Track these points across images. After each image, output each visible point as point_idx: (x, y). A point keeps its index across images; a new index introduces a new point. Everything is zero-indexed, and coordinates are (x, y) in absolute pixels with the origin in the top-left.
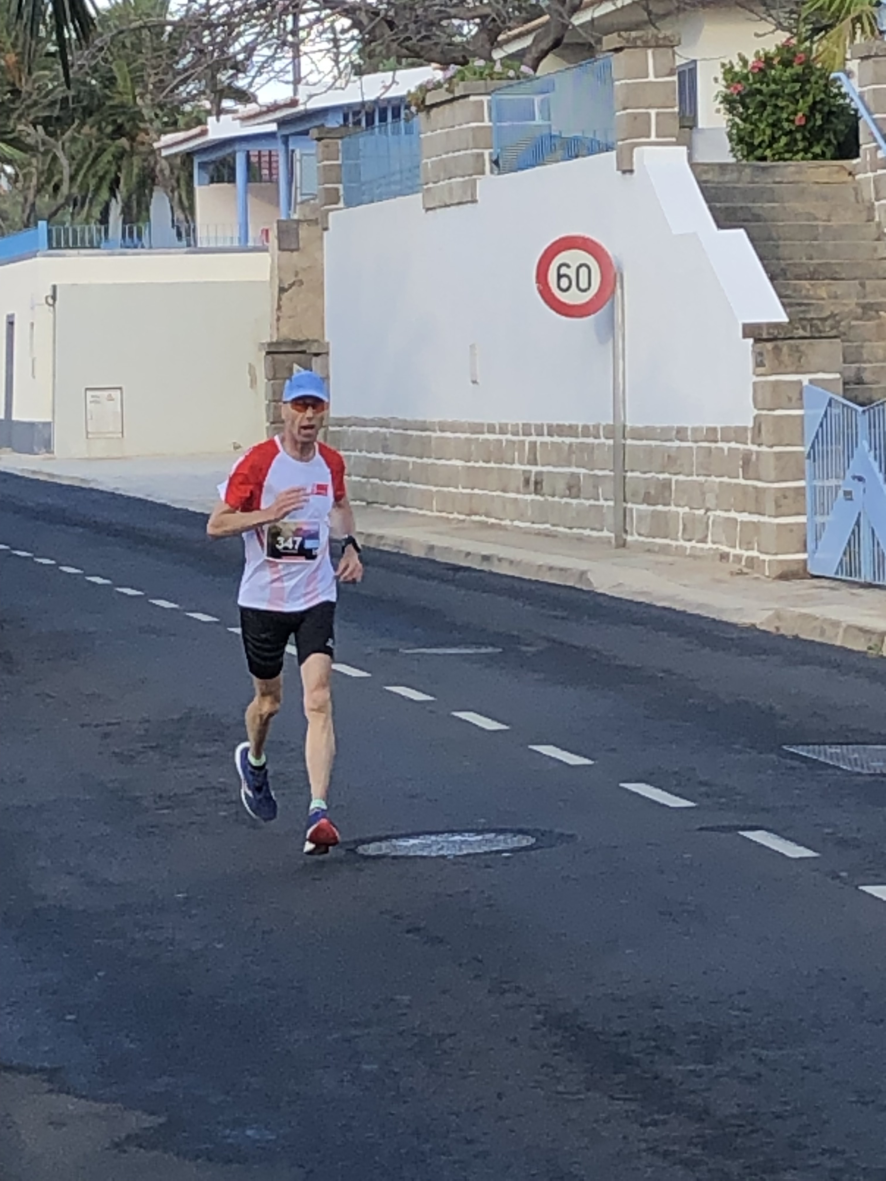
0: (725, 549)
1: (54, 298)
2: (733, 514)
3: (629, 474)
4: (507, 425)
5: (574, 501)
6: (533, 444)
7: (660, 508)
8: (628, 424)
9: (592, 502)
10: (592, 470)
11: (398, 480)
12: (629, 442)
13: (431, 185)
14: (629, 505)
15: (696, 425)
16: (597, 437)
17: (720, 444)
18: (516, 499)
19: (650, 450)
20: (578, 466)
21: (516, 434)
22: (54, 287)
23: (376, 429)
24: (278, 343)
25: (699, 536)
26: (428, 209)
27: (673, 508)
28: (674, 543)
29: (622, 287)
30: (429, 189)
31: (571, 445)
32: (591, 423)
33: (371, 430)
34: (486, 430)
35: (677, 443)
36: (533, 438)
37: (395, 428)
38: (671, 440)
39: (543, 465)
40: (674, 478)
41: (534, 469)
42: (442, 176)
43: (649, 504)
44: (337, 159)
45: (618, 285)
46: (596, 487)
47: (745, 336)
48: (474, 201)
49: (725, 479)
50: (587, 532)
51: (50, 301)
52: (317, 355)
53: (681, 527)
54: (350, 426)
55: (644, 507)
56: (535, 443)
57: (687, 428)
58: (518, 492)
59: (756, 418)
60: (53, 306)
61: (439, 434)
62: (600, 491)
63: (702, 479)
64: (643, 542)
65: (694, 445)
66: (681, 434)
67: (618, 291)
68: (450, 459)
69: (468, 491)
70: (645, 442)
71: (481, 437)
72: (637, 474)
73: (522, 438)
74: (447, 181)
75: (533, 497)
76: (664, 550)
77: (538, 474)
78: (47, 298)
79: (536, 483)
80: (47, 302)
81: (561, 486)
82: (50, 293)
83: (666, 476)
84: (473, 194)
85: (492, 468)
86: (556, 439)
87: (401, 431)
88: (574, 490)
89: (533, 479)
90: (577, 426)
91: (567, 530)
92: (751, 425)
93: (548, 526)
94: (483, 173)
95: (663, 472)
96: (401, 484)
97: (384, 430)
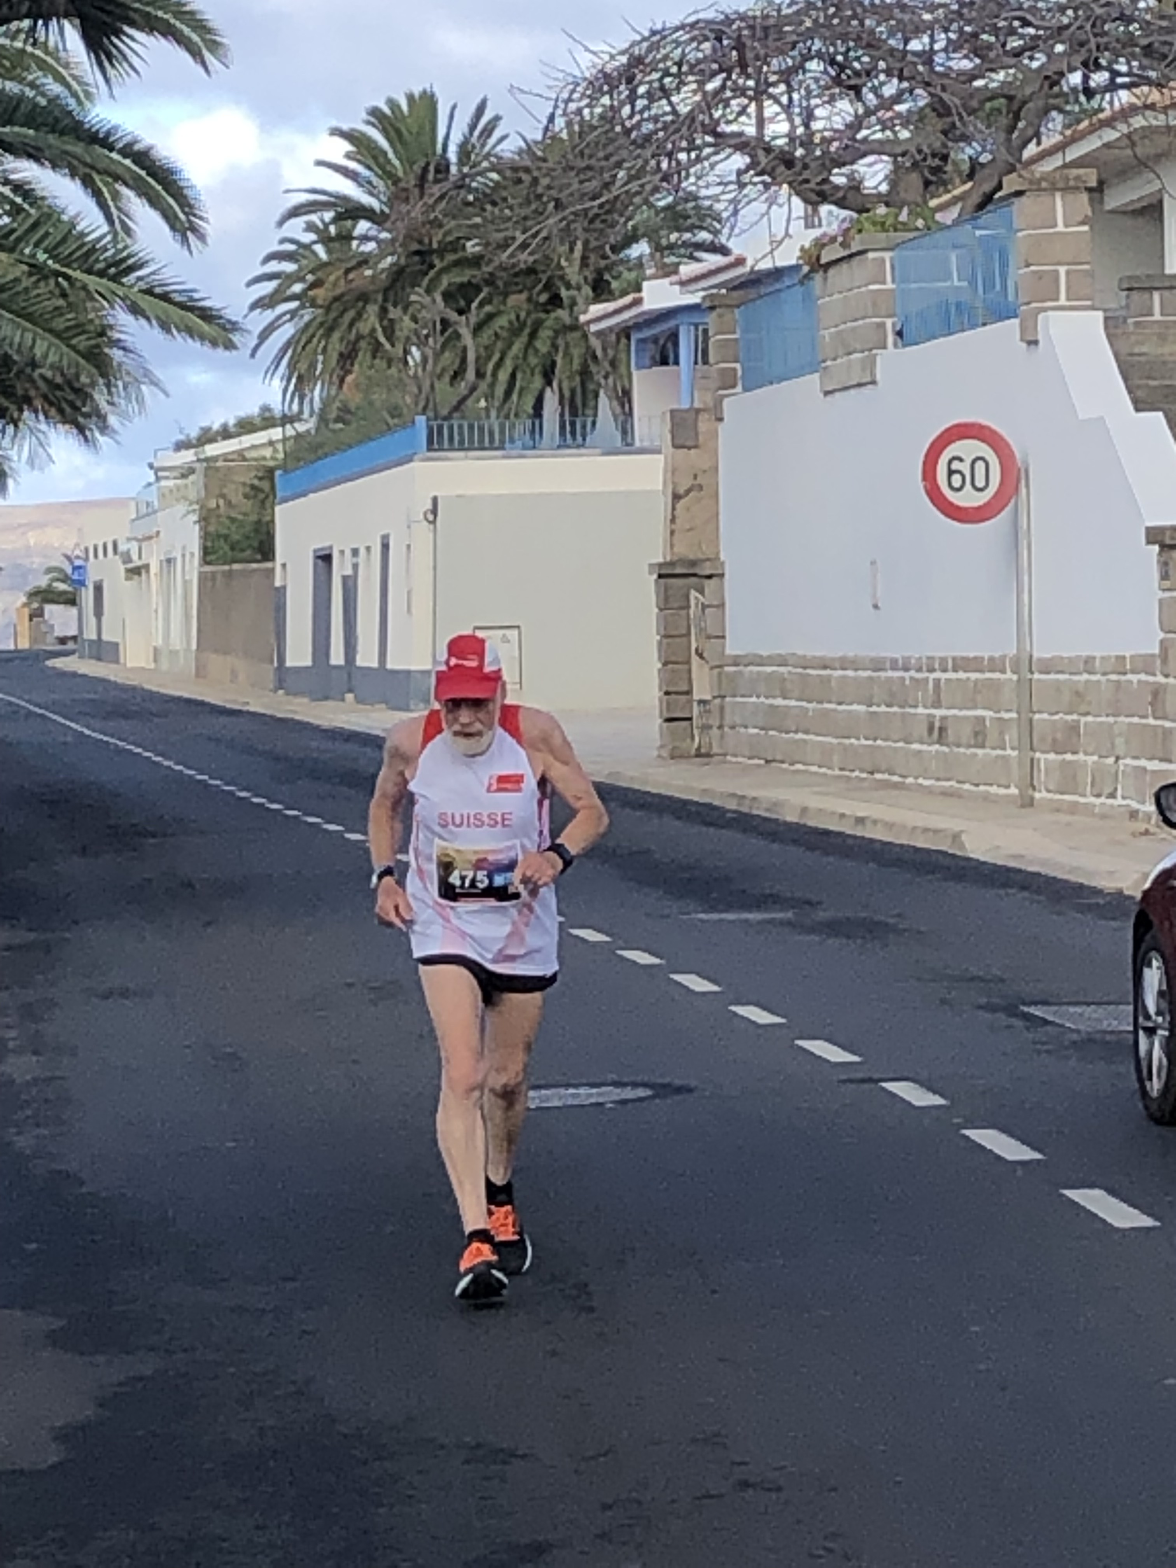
0: (1135, 805)
1: (434, 511)
2: (1143, 763)
3: (1037, 716)
4: (909, 658)
5: (980, 752)
6: (937, 682)
7: (1069, 757)
8: (1036, 655)
9: (999, 752)
10: (998, 712)
11: (796, 732)
12: (1036, 676)
13: (829, 363)
14: (1038, 755)
15: (1105, 654)
16: (1003, 671)
17: (1129, 677)
18: (920, 752)
19: (1058, 687)
20: (984, 708)
21: (919, 670)
22: (435, 500)
23: (775, 668)
24: (672, 564)
25: (1108, 790)
26: (827, 393)
27: (1081, 757)
28: (1082, 800)
29: (1027, 486)
30: (825, 368)
31: (976, 681)
32: (997, 655)
33: (769, 669)
34: (888, 665)
35: (1085, 676)
36: (937, 675)
37: (795, 667)
38: (1080, 673)
39: (948, 708)
40: (1083, 720)
41: (938, 713)
42: (840, 353)
43: (1057, 753)
44: (734, 332)
45: (1023, 482)
46: (1001, 733)
47: (1149, 542)
48: (873, 382)
49: (1136, 720)
50: (994, 789)
51: (431, 517)
52: (709, 577)
53: (1089, 780)
54: (746, 665)
55: (1052, 756)
56: (939, 680)
57: (1094, 658)
58: (922, 742)
59: (1162, 642)
60: (434, 522)
61: (840, 673)
62: (1007, 738)
63: (1111, 719)
64: (1051, 800)
65: (1104, 679)
66: (1088, 664)
67: (1023, 491)
68: (851, 704)
69: (870, 742)
70: (1052, 676)
71: (882, 674)
72: (1045, 716)
73: (926, 675)
74: (845, 358)
75: (937, 747)
76: (1074, 809)
77: (944, 718)
78: (425, 514)
79: (941, 729)
80: (426, 519)
81: (966, 732)
82: (429, 505)
83: (1075, 717)
84: (873, 374)
85: (895, 714)
86: (962, 675)
87: (800, 670)
88: (980, 738)
89: (937, 724)
90: (983, 658)
91: (973, 788)
92: (1157, 651)
93: (952, 783)
94: (885, 347)
95: (1070, 713)
96: (800, 736)
97: (782, 669)
